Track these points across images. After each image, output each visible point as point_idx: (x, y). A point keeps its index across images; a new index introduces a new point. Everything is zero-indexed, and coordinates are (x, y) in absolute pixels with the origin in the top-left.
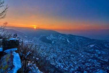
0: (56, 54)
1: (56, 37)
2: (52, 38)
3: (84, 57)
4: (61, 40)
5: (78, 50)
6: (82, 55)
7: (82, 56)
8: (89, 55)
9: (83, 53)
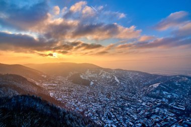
0: (100, 105)
1: (96, 75)
2: (90, 76)
3: (147, 105)
4: (105, 78)
5: (135, 93)
6: (142, 103)
7: (144, 104)
8: (154, 102)
9: (144, 99)
